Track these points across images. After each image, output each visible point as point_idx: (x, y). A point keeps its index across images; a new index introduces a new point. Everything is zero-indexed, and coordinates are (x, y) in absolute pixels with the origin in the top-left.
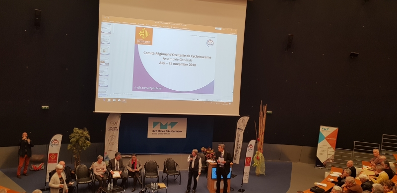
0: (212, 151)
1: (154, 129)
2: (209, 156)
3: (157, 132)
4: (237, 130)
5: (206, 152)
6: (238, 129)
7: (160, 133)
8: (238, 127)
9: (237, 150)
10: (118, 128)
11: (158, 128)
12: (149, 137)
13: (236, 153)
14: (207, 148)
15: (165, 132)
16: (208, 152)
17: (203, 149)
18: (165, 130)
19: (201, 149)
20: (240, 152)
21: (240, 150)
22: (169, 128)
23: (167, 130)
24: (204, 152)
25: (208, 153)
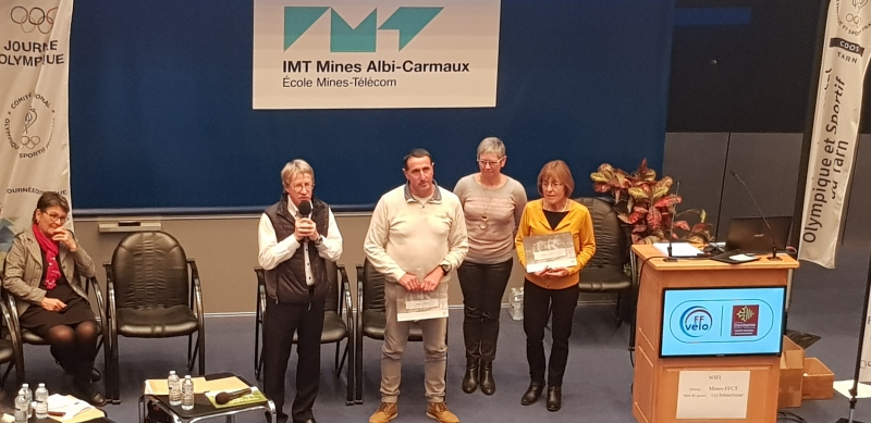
0: (663, 188)
1: (294, 55)
2: (643, 219)
3: (313, 74)
4: (829, 53)
5: (625, 194)
6: (836, 42)
7: (330, 75)
8: (832, 30)
9: (823, 181)
10: (63, 48)
11: (315, 44)
12: (260, 102)
13: (820, 199)
14: (629, 166)
15: (364, 74)
16: (637, 192)
17: (603, 174)
18: (363, 58)
19: (597, 177)
20: (842, 192)
21: (842, 178)
22: (387, 45)
23: (376, 57)
24: (609, 194)
25: (638, 202)
